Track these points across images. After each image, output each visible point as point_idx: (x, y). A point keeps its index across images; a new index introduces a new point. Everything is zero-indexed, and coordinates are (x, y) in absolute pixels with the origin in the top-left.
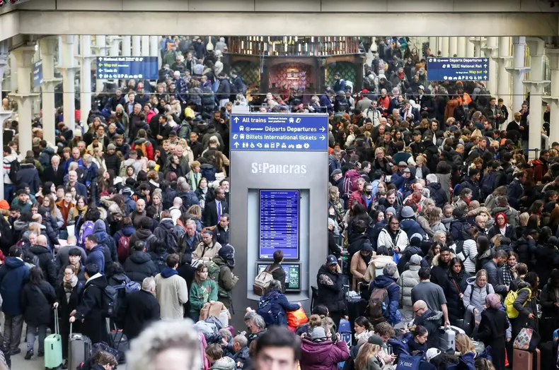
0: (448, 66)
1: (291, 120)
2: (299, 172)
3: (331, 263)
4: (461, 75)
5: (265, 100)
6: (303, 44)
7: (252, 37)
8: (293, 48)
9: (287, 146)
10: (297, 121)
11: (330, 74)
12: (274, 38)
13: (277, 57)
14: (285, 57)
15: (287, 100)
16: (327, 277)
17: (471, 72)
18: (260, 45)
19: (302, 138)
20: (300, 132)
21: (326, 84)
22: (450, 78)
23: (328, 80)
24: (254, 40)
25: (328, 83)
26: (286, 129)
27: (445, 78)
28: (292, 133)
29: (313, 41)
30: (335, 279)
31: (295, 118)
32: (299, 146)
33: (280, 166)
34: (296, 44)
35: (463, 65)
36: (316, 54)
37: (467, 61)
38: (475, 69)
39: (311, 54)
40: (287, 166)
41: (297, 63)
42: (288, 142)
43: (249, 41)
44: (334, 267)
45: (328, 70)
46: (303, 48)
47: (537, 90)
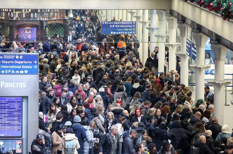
0: (113, 26)
1: (17, 57)
2: (22, 87)
3: (39, 139)
4: (120, 31)
5: (12, 45)
6: (34, 13)
7: (5, 9)
8: (28, 16)
9: (15, 72)
10: (20, 58)
11: (50, 30)
12: (17, 10)
13: (19, 21)
14: (24, 21)
15: (25, 45)
16: (37, 146)
17: (126, 29)
18: (9, 13)
19: (23, 67)
20: (22, 64)
21: (47, 36)
22: (114, 33)
23: (48, 34)
24: (6, 11)
25: (48, 35)
26: (14, 62)
27: (112, 33)
28: (17, 64)
29: (39, 11)
30: (41, 148)
31: (19, 56)
32: (22, 72)
33: (11, 83)
34: (30, 13)
35: (122, 26)
36: (41, 19)
37: (123, 23)
38: (128, 28)
39: (38, 19)
40: (15, 83)
41: (31, 24)
42: (15, 70)
43: (3, 12)
44: (41, 141)
45: (48, 28)
46: (34, 16)
47: (163, 39)
